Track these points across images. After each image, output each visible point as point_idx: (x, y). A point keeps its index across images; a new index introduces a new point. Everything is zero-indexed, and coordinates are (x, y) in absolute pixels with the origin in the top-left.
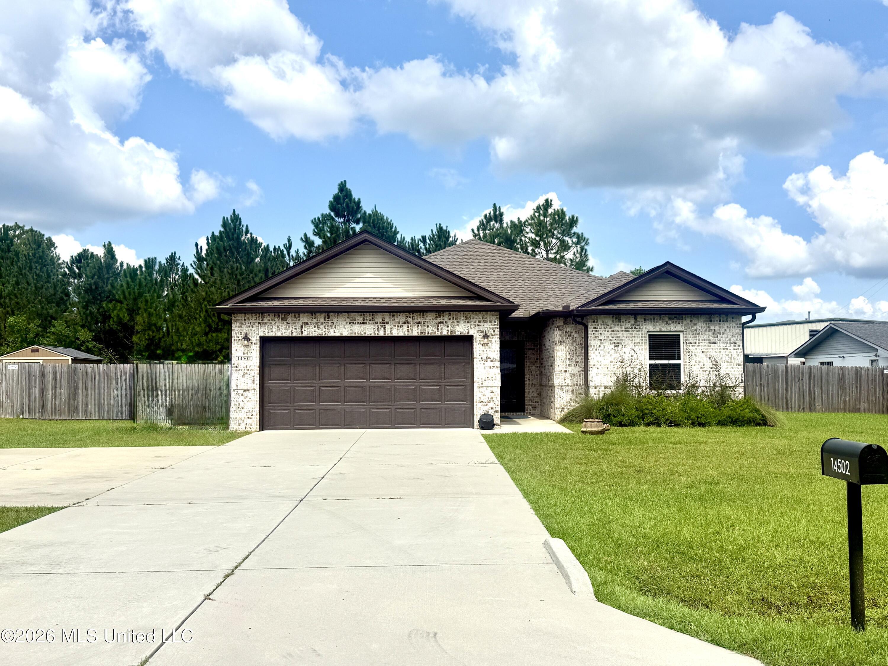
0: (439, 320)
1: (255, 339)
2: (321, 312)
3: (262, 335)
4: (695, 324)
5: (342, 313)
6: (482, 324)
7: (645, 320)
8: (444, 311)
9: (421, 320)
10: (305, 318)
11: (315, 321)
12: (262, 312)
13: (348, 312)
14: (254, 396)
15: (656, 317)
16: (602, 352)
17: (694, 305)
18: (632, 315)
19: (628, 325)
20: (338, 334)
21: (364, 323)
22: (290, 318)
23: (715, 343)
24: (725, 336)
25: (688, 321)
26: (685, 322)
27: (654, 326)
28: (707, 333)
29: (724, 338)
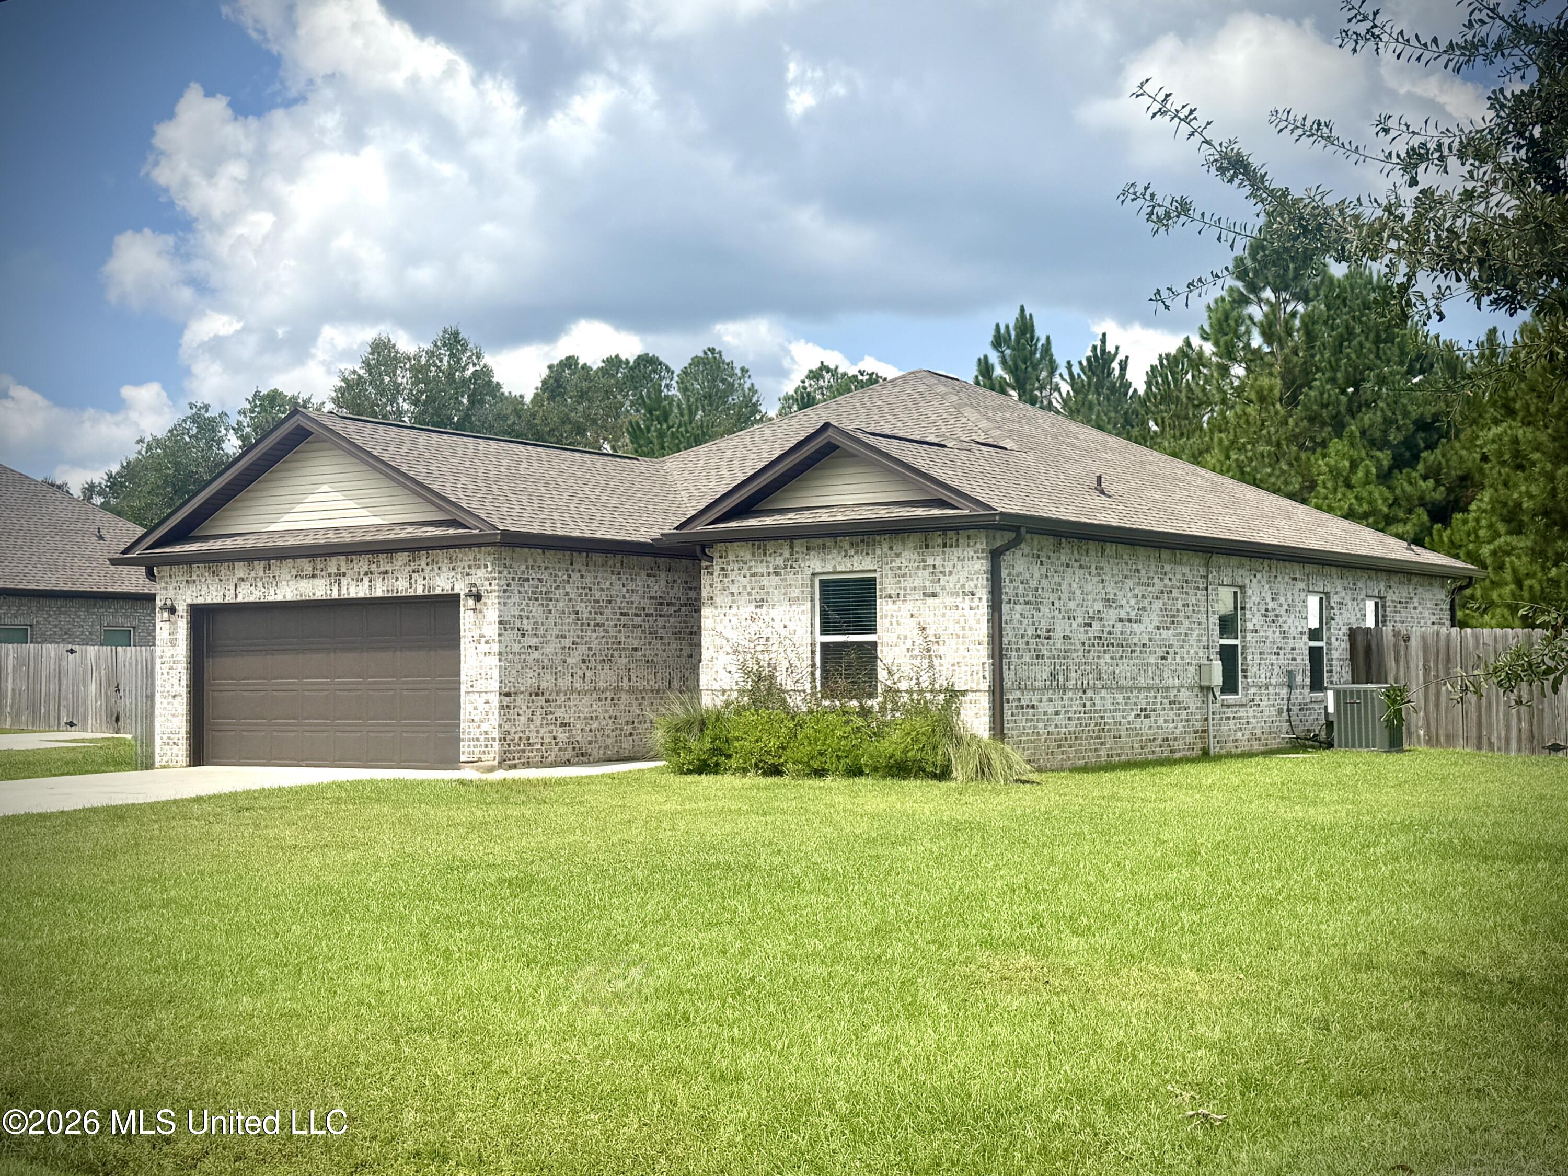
0: (414, 566)
1: (182, 609)
2: (259, 559)
3: (189, 601)
4: (898, 555)
5: (286, 558)
6: (473, 571)
7: (807, 548)
8: (420, 549)
9: (389, 568)
10: (241, 570)
11: (253, 574)
12: (189, 561)
13: (294, 557)
14: (182, 706)
15: (829, 542)
18: (784, 538)
19: (780, 561)
20: (279, 598)
21: (314, 576)
22: (223, 569)
24: (953, 578)
25: (885, 546)
26: (878, 552)
27: (823, 560)
28: (920, 573)
29: (950, 582)
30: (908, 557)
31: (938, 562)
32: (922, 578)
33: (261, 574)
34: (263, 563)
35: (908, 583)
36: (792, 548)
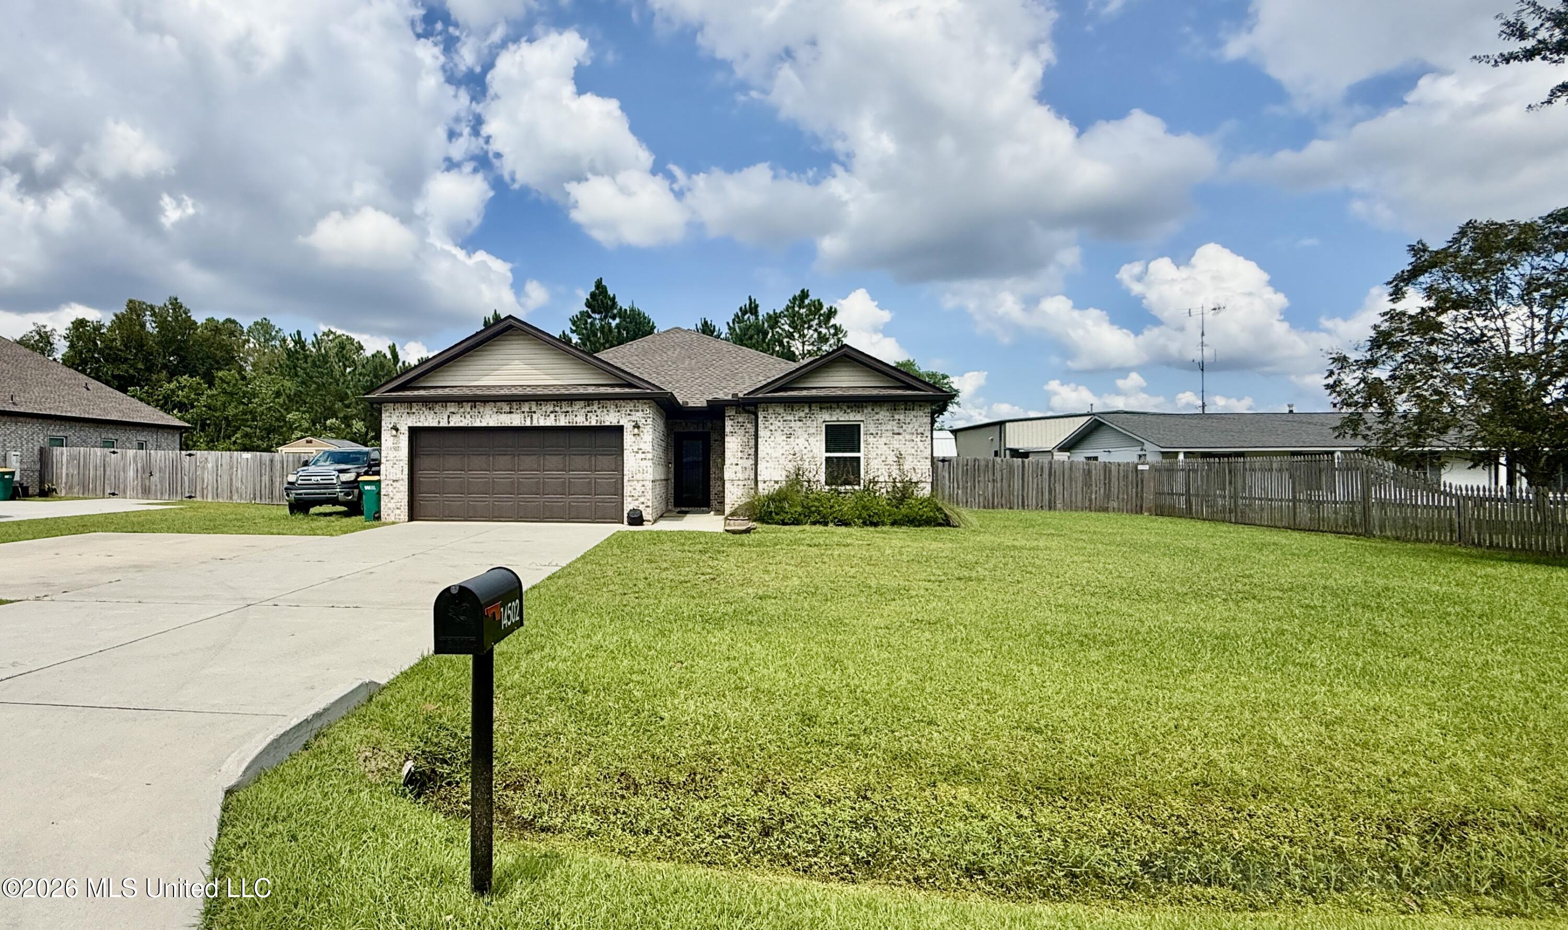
0: (588, 409)
1: (404, 429)
2: (468, 401)
3: (411, 425)
4: (877, 413)
5: (488, 402)
6: (633, 413)
7: (821, 408)
8: (593, 400)
9: (569, 409)
10: (452, 408)
11: (462, 410)
12: (410, 402)
13: (495, 401)
14: (404, 486)
15: (834, 406)
16: (772, 444)
17: (875, 392)
18: (806, 403)
19: (802, 414)
20: (484, 424)
21: (511, 413)
22: (438, 408)
23: (899, 434)
24: (911, 426)
25: (870, 409)
26: (865, 411)
27: (831, 415)
28: (891, 423)
29: (909, 428)
30: (883, 415)
31: (902, 417)
32: (892, 425)
33: (469, 410)
34: (470, 404)
35: (884, 428)
36: (810, 407)
